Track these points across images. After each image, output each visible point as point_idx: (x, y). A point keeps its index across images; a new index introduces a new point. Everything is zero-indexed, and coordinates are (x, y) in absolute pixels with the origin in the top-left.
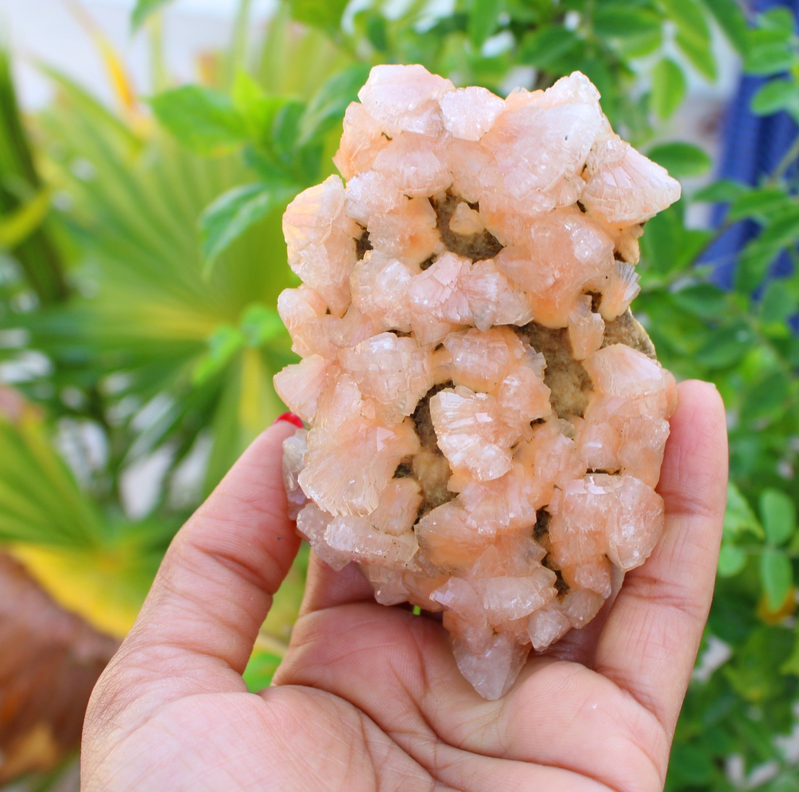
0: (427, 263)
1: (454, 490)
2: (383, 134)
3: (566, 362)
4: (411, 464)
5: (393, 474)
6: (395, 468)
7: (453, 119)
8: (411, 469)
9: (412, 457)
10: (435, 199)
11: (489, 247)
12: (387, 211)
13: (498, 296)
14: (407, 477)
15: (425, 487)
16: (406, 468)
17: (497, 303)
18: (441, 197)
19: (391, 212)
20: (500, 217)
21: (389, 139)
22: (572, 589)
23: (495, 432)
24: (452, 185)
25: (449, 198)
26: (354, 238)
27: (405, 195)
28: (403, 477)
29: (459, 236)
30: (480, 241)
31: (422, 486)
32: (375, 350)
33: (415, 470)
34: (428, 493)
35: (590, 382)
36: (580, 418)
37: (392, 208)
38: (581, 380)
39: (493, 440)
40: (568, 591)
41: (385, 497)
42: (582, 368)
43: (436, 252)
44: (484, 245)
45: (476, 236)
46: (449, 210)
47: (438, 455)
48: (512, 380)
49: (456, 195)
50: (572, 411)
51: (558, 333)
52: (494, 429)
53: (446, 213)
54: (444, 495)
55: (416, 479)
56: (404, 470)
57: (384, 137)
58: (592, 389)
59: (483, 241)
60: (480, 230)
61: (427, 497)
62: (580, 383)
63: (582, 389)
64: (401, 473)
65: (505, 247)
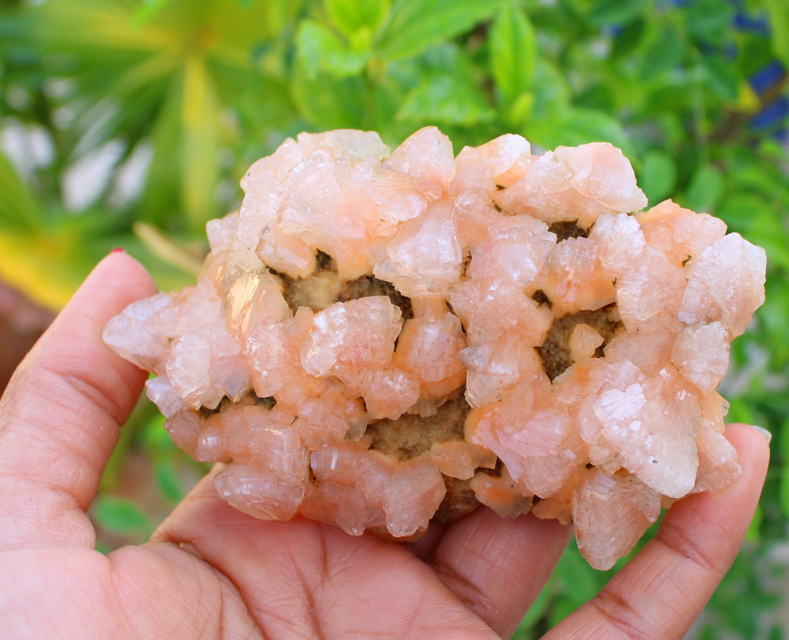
0: (541, 298)
1: (298, 312)
2: (690, 257)
3: (430, 435)
4: (329, 269)
5: (322, 250)
6: (327, 252)
7: (695, 335)
8: (325, 269)
9: (336, 272)
10: (613, 310)
11: (554, 364)
12: (600, 258)
13: (494, 374)
14: (316, 265)
15: (305, 283)
16: (327, 263)
17: (485, 372)
18: (612, 316)
19: (599, 262)
20: (583, 380)
21: (684, 262)
22: (203, 422)
23: (351, 362)
24: (626, 329)
25: (613, 325)
26: (578, 219)
27: (616, 279)
28: (318, 260)
29: (570, 333)
30: (562, 355)
31: (306, 280)
32: (440, 242)
33: (322, 273)
34: (299, 286)
35: (409, 458)
36: (369, 446)
37: (603, 265)
38: (411, 449)
39: (342, 359)
40: (203, 418)
41: (296, 241)
42: (423, 450)
43: (553, 307)
44: (558, 359)
45: (568, 352)
46: (600, 324)
47: (337, 299)
50: (376, 438)
51: (459, 429)
52: (354, 362)
53: (596, 320)
54: (296, 302)
55: (315, 274)
56: (324, 261)
57: (686, 258)
58: (400, 459)
60: (574, 356)
61: (296, 284)
62: (407, 447)
63: (401, 449)
64: (321, 258)
65: (551, 382)
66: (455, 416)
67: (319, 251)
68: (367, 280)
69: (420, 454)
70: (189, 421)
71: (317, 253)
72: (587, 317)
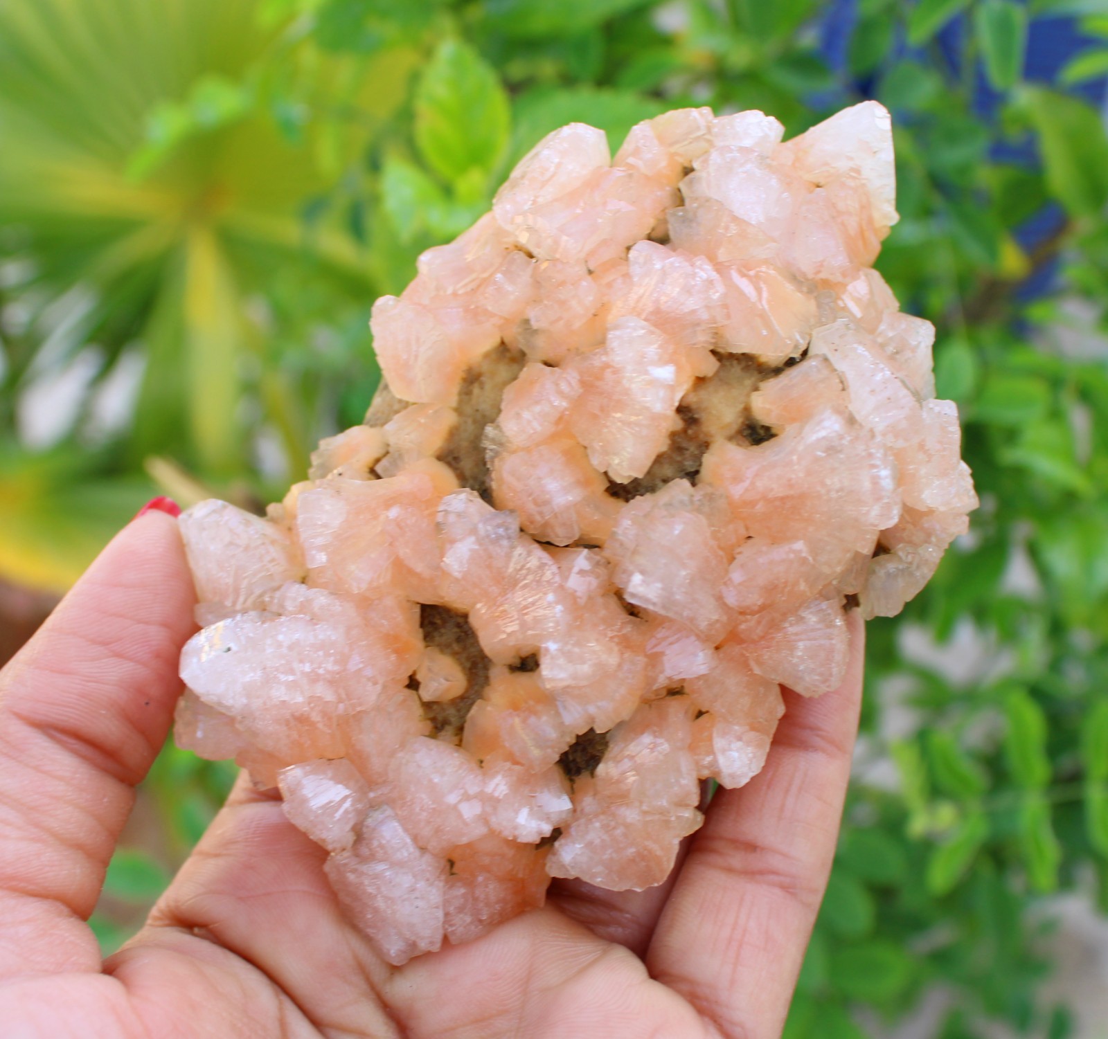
0: (528, 664)
1: (712, 359)
2: (452, 874)
3: (470, 421)
4: (740, 432)
5: (773, 440)
6: (765, 444)
8: (745, 427)
9: (730, 438)
10: (454, 739)
11: (439, 622)
13: (464, 538)
14: (757, 420)
15: (746, 391)
16: (751, 435)
18: (449, 732)
20: (391, 642)
21: (452, 863)
25: (439, 725)
28: (763, 427)
29: (464, 668)
30: (444, 640)
31: (748, 395)
33: (741, 420)
34: (748, 382)
35: (465, 380)
36: (506, 340)
38: (472, 387)
41: (801, 415)
42: (460, 402)
43: (506, 670)
44: (443, 630)
45: (444, 648)
46: (451, 710)
48: (529, 422)
49: (429, 722)
50: (508, 355)
52: (598, 383)
54: (732, 365)
55: (747, 410)
56: (756, 434)
57: (455, 870)
58: (470, 369)
59: (442, 635)
60: (434, 652)
61: (753, 379)
62: (476, 385)
63: (480, 375)
64: (762, 432)
65: (418, 603)
66: (467, 465)
67: (773, 436)
68: (693, 470)
69: (459, 395)
70: (691, 143)
71: (774, 431)
72: (464, 702)
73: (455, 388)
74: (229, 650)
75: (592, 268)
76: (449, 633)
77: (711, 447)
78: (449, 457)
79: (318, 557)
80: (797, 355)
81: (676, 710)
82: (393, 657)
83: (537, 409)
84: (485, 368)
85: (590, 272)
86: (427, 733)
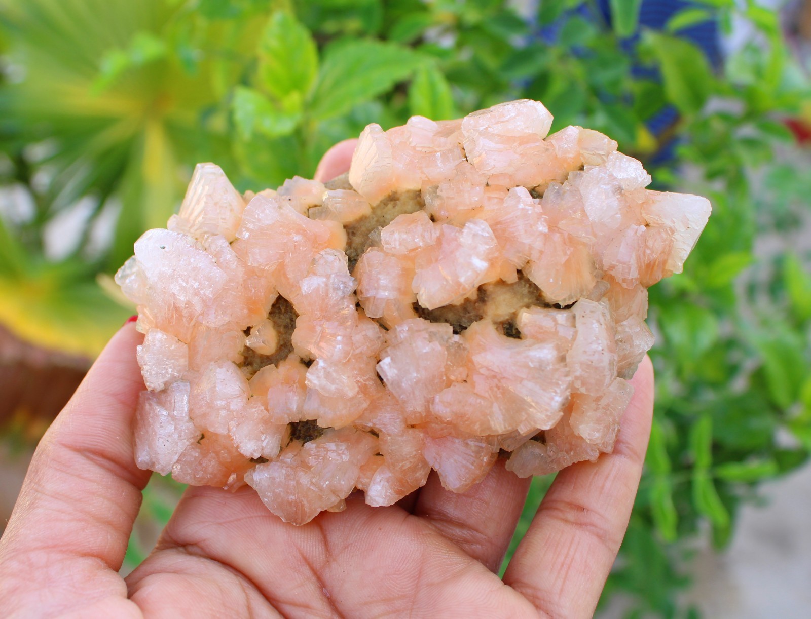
0: (307, 362)
1: (515, 275)
2: (198, 442)
3: (375, 219)
4: (502, 323)
5: (517, 340)
6: (511, 339)
8: (507, 323)
9: (495, 323)
10: (248, 375)
11: (283, 310)
12: (264, 413)
13: (321, 276)
14: (516, 324)
15: (521, 304)
16: (507, 329)
18: (248, 369)
20: (250, 304)
21: (203, 437)
24: (234, 362)
25: (247, 363)
28: (517, 329)
29: (278, 343)
31: (521, 308)
33: (507, 317)
34: (526, 300)
35: (389, 196)
36: (422, 191)
37: (262, 408)
38: (389, 202)
39: (456, 243)
40: (579, 162)
42: (378, 206)
43: (298, 359)
44: (282, 316)
45: (276, 325)
48: (395, 240)
49: (243, 357)
50: (418, 198)
54: (525, 286)
55: (514, 315)
56: (511, 330)
57: (201, 441)
58: (396, 192)
59: (280, 318)
60: (270, 324)
61: (530, 301)
62: (392, 203)
63: (398, 199)
64: (514, 332)
65: (279, 293)
66: (356, 240)
67: (519, 338)
68: (464, 325)
69: (381, 202)
70: (593, 154)
71: (521, 336)
72: (267, 360)
73: (381, 197)
74: (164, 248)
75: (489, 183)
76: (284, 319)
77: (482, 320)
78: (350, 230)
79: (244, 233)
80: (563, 304)
81: (367, 443)
82: (246, 311)
83: (405, 236)
84: (403, 198)
85: (487, 185)
86: (238, 363)
